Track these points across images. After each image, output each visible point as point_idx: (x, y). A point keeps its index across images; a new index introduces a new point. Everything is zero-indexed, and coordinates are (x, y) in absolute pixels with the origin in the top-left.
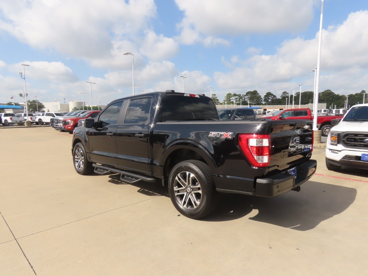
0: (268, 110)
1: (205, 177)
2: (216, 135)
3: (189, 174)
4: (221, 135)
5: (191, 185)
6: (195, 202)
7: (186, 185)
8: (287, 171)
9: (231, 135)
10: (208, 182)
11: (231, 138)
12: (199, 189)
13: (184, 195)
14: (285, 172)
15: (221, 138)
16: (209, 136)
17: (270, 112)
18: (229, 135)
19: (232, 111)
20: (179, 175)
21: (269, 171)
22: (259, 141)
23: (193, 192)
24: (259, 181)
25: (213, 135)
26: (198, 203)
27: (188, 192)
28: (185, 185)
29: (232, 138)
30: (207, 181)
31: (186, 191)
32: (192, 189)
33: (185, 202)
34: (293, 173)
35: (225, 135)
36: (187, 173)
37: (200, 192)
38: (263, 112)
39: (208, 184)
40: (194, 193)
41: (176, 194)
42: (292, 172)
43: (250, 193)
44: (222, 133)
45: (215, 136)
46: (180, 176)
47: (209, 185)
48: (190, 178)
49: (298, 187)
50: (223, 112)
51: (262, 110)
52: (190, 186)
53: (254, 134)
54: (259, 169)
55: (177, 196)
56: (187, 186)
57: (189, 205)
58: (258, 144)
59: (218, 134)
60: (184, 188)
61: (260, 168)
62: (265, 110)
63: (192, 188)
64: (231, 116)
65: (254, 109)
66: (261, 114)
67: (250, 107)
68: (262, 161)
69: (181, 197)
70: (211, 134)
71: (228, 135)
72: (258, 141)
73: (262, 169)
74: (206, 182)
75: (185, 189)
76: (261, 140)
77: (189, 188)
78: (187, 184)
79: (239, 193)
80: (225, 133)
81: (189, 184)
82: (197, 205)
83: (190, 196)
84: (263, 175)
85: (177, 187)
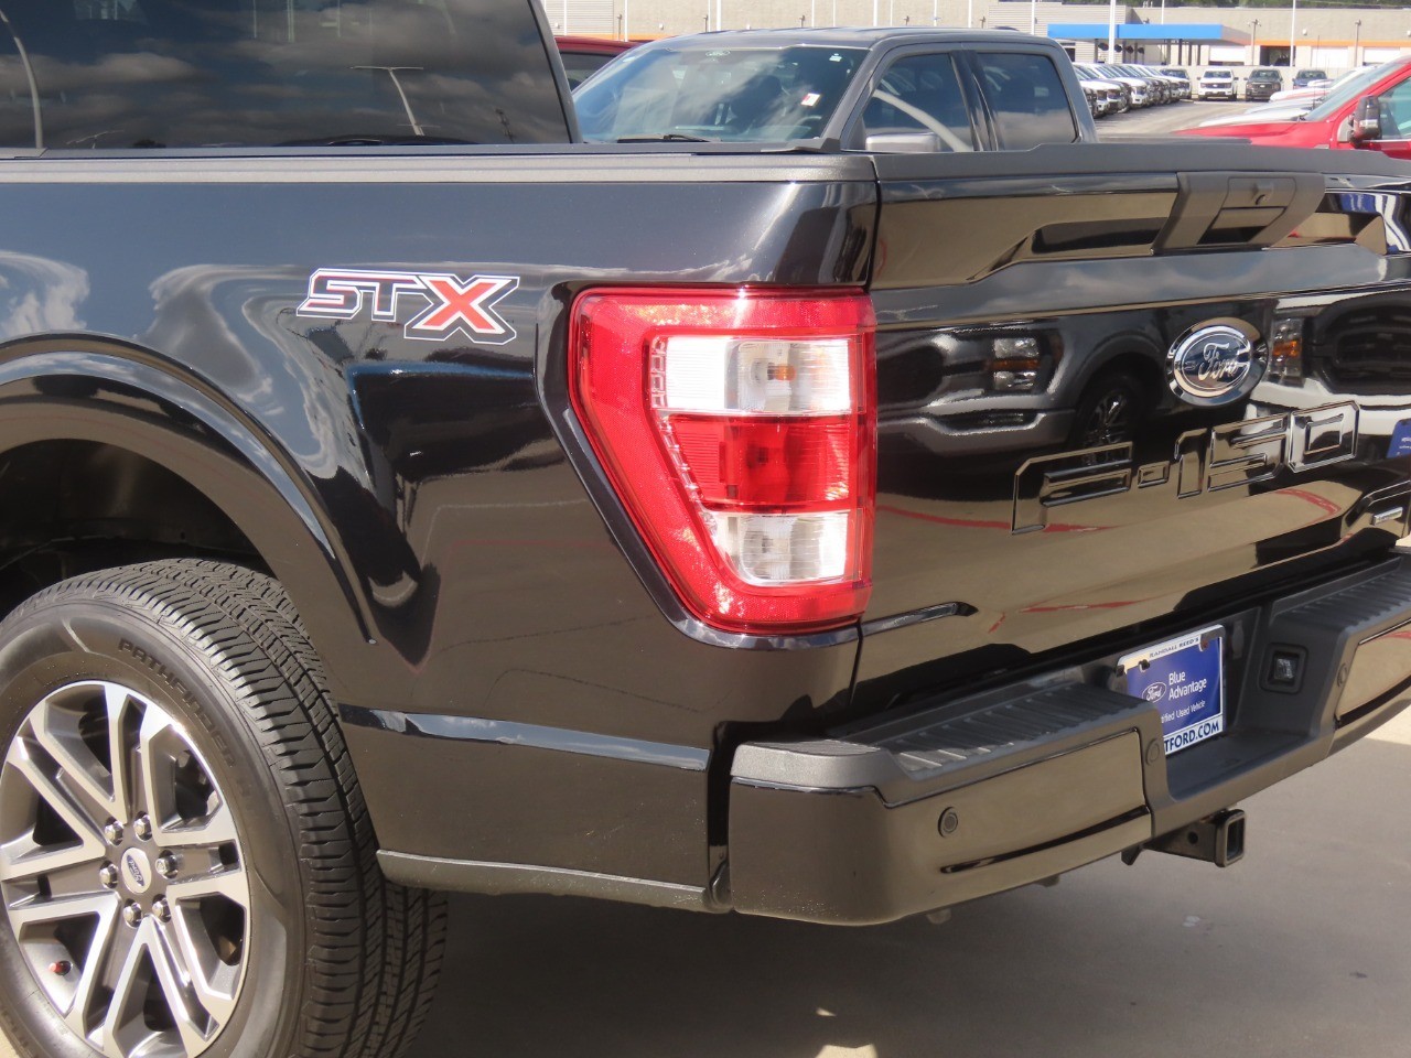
0: (1303, 59)
1: (274, 736)
2: (368, 300)
3: (133, 714)
4: (413, 304)
5: (152, 816)
6: (190, 995)
7: (111, 821)
8: (1107, 661)
9: (505, 303)
10: (301, 783)
11: (499, 330)
12: (226, 855)
13: (90, 921)
14: (1075, 673)
15: (411, 332)
16: (304, 307)
17: (1320, 75)
18: (484, 305)
19: (836, 58)
20: (38, 717)
21: (861, 678)
22: (757, 364)
23: (175, 892)
24: (755, 763)
25: (341, 299)
26: (220, 999)
27: (133, 886)
28: (97, 820)
29: (508, 334)
30: (293, 777)
31: (115, 881)
32: (172, 866)
33: (100, 997)
34: (1180, 687)
35: (447, 303)
36: (116, 697)
37: (235, 886)
38: (1256, 74)
39: (304, 808)
40: (181, 901)
41: (24, 913)
42: (1174, 678)
43: (686, 895)
44: (426, 280)
45: (355, 311)
46: (53, 724)
47: (312, 814)
48: (144, 750)
49: (1220, 818)
50: (752, 67)
51: (1248, 57)
52: (147, 836)
53: (742, 293)
54: (762, 647)
55: (34, 931)
56: (119, 833)
57: (140, 1019)
58: (744, 389)
59: (386, 286)
60: (91, 848)
61: (774, 641)
62: (1276, 55)
63: (166, 853)
64: (825, 108)
65: (1168, 42)
66: (1233, 98)
67: (1133, 19)
68: (796, 565)
69: (72, 936)
70: (321, 285)
71: (475, 304)
72: (744, 366)
73: (788, 642)
74: (284, 790)
75: (105, 863)
76: (777, 351)
77: (139, 855)
78: (116, 806)
79: (591, 892)
80: (447, 278)
81: (135, 811)
82: (215, 1024)
83: (147, 934)
84: (805, 701)
85: (27, 840)
